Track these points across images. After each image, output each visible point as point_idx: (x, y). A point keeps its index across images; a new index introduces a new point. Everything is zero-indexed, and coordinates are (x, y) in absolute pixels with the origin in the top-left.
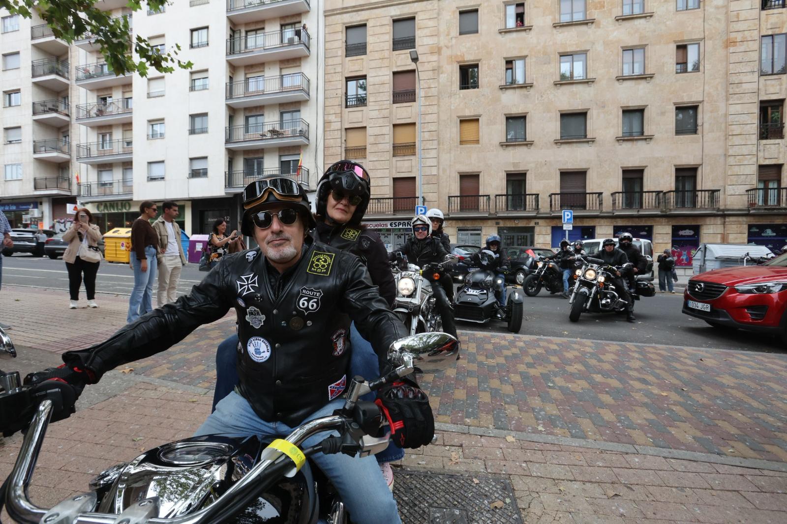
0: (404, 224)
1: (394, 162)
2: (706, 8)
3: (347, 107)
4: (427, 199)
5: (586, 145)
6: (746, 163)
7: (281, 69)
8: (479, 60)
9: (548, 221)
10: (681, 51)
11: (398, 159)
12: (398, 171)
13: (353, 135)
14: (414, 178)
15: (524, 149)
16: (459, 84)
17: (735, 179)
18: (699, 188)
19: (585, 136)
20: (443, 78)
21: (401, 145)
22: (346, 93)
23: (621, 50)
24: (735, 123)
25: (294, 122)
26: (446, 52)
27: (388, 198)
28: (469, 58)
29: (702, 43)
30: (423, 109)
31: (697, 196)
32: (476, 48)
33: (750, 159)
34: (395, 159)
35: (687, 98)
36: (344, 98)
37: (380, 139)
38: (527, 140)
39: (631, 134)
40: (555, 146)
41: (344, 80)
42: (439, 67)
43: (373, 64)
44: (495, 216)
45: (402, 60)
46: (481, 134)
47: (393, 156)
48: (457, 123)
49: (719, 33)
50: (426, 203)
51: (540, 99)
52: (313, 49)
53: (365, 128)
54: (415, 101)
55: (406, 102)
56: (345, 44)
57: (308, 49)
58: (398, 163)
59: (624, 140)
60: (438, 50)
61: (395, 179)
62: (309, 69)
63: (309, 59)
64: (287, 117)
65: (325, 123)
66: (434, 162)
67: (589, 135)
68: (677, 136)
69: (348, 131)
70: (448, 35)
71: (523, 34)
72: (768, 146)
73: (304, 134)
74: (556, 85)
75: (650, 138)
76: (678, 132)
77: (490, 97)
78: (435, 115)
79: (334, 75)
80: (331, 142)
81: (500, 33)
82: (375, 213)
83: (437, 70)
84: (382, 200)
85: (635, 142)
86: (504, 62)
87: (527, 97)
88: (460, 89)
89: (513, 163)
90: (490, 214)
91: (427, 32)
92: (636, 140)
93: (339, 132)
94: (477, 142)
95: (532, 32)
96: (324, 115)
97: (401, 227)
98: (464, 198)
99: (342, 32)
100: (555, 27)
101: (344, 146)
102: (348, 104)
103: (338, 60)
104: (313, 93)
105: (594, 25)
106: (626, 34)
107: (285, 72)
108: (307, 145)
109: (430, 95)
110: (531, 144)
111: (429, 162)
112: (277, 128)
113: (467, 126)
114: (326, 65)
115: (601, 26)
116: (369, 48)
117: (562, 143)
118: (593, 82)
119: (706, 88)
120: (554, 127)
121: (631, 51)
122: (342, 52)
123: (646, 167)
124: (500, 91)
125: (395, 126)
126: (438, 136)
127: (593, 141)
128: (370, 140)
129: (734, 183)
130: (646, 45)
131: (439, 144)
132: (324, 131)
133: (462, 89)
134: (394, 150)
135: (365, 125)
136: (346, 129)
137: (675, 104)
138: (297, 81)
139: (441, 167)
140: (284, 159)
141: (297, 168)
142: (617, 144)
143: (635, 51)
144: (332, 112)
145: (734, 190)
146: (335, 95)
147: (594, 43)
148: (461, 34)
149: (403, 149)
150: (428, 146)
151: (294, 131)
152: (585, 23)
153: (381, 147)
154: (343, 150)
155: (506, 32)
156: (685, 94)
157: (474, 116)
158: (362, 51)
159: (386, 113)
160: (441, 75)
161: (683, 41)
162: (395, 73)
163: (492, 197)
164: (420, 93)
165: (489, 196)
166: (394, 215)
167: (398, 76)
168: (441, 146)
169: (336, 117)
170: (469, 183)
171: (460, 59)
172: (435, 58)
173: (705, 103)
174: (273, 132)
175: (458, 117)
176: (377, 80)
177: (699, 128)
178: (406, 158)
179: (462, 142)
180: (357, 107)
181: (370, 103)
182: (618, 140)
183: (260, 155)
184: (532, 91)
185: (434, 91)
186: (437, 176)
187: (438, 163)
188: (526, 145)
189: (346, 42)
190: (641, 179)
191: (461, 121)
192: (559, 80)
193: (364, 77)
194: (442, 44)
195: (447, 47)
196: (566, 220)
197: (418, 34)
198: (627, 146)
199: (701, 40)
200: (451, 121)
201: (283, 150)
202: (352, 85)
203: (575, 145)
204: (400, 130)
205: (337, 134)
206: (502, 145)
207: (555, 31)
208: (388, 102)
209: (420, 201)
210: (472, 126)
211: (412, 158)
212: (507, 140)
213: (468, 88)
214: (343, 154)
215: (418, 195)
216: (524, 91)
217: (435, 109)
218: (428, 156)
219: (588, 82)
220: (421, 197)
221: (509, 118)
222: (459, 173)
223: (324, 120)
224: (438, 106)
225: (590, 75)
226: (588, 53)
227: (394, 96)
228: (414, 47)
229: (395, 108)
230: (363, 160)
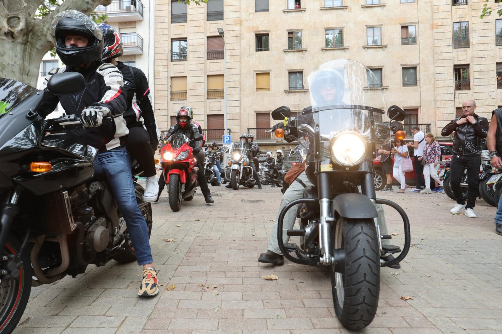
1: (208, 103)
2: (419, 2)
3: (172, 61)
4: (232, 130)
6: (447, 106)
7: (120, 29)
8: (269, 31)
10: (405, 30)
11: (211, 100)
12: (211, 110)
13: (176, 82)
14: (223, 115)
15: (303, 94)
16: (255, 47)
17: (442, 117)
18: (419, 123)
20: (244, 42)
21: (213, 91)
22: (172, 50)
23: (366, 28)
24: (439, 79)
26: (246, 24)
28: (262, 29)
29: (417, 25)
30: (229, 65)
32: (267, 22)
33: (450, 103)
34: (209, 101)
35: (410, 62)
36: (170, 54)
37: (197, 86)
38: (305, 89)
39: (374, 85)
41: (170, 41)
42: (241, 34)
43: (192, 30)
44: (281, 143)
45: (213, 28)
46: (271, 84)
47: (207, 99)
48: (254, 76)
49: (428, 19)
50: (231, 134)
51: (312, 59)
52: (146, 15)
53: (186, 77)
54: (223, 59)
55: (216, 59)
56: (170, 13)
57: (142, 15)
58: (211, 104)
59: (369, 90)
60: (239, 22)
61: (208, 116)
62: (142, 30)
63: (143, 23)
65: (155, 72)
66: (237, 104)
68: (404, 87)
69: (173, 79)
70: (247, 12)
71: (300, 13)
72: (461, 95)
74: (323, 50)
75: (386, 88)
76: (404, 84)
77: (277, 57)
78: (238, 69)
79: (162, 36)
80: (160, 87)
81: (284, 12)
83: (239, 37)
85: (376, 91)
86: (287, 33)
87: (303, 58)
88: (256, 51)
89: (294, 105)
90: (278, 141)
91: (232, 8)
92: (376, 89)
93: (166, 79)
94: (268, 89)
95: (306, 12)
96: (155, 66)
98: (259, 130)
99: (168, 4)
100: (321, 10)
101: (170, 90)
102: (173, 59)
103: (165, 25)
104: (145, 49)
105: (347, 10)
106: (369, 17)
107: (123, 32)
109: (234, 54)
110: (307, 92)
111: (234, 104)
113: (261, 77)
114: (155, 29)
115: (352, 11)
116: (189, 18)
118: (347, 49)
119: (421, 55)
121: (373, 29)
122: (168, 19)
124: (284, 53)
125: (208, 76)
126: (240, 84)
128: (190, 86)
129: (441, 119)
130: (382, 25)
131: (241, 90)
132: (155, 79)
133: (258, 51)
134: (207, 94)
135: (186, 75)
136: (171, 77)
137: (401, 65)
138: (133, 39)
139: (242, 107)
142: (364, 92)
143: (375, 29)
144: (161, 64)
145: (441, 124)
146: (163, 52)
147: (348, 23)
148: (256, 11)
149: (215, 94)
150: (233, 92)
152: (342, 8)
153: (198, 92)
154: (169, 93)
155: (287, 12)
156: (407, 59)
157: (266, 71)
158: (183, 19)
159: (202, 66)
160: (242, 41)
161: (406, 23)
162: (208, 37)
164: (227, 53)
167: (210, 39)
168: (242, 92)
169: (163, 68)
170: (263, 119)
171: (256, 30)
172: (237, 28)
173: (421, 65)
175: (255, 71)
176: (195, 42)
177: (418, 82)
178: (217, 100)
179: (257, 89)
180: (180, 61)
181: (190, 59)
182: (365, 89)
184: (306, 53)
185: (237, 52)
186: (239, 114)
187: (240, 104)
188: (304, 92)
189: (171, 11)
191: (257, 74)
192: (325, 47)
193: (185, 39)
194: (243, 18)
195: (247, 20)
197: (226, 9)
198: (370, 93)
199: (416, 23)
200: (249, 74)
202: (176, 44)
204: (212, 80)
206: (286, 92)
207: (321, 12)
208: (203, 59)
209: (226, 132)
210: (265, 77)
211: (221, 100)
212: (289, 88)
213: (261, 50)
214: (170, 96)
215: (226, 127)
216: (301, 54)
217: (237, 65)
218: (233, 99)
219: (344, 49)
220: (228, 129)
221: (291, 73)
222: (255, 112)
223: (154, 70)
224: (241, 62)
225: (346, 44)
226: (344, 29)
227: (207, 54)
228: (222, 19)
229: (208, 63)
230: (185, 101)
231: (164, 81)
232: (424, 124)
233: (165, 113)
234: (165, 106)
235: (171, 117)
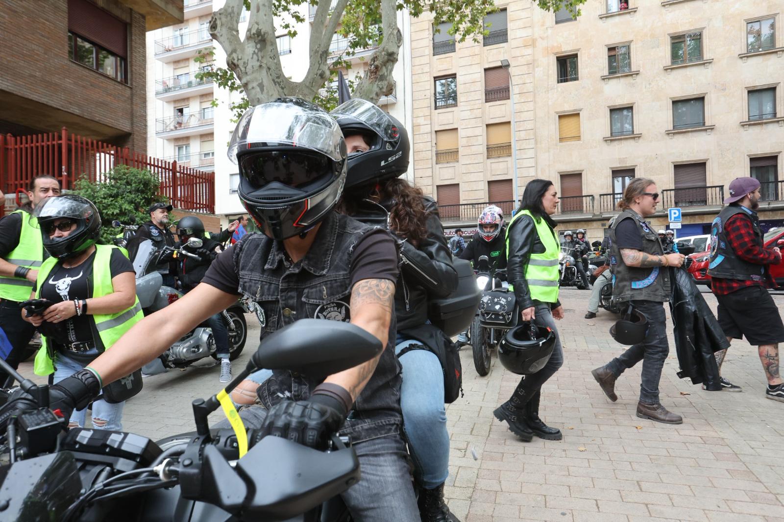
1: (489, 165)
3: (436, 108)
5: (704, 133)
8: (578, 50)
9: (661, 219)
11: (493, 160)
12: (493, 173)
13: (443, 137)
14: (511, 180)
15: (632, 142)
16: (556, 76)
19: (704, 124)
20: (539, 72)
21: (495, 146)
22: (435, 94)
23: (745, 23)
26: (541, 44)
27: (484, 203)
28: (567, 49)
30: (517, 107)
32: (574, 37)
34: (489, 161)
36: (433, 99)
37: (473, 141)
38: (635, 133)
39: (761, 116)
40: (666, 137)
41: (432, 80)
42: (534, 60)
43: (463, 62)
44: (600, 217)
45: (493, 56)
46: (582, 129)
47: (488, 158)
48: (555, 120)
51: (648, 86)
53: (456, 129)
54: (509, 99)
55: (499, 100)
56: (432, 42)
58: (493, 165)
59: (750, 125)
60: (532, 43)
61: (490, 183)
65: (413, 127)
66: (531, 162)
67: (708, 123)
69: (439, 133)
70: (543, 25)
71: (627, 17)
74: (666, 70)
77: (592, 89)
78: (532, 112)
79: (422, 75)
80: (420, 146)
81: (601, 18)
82: (469, 219)
83: (532, 64)
84: (477, 205)
85: (764, 126)
86: (607, 50)
87: (633, 85)
88: (558, 82)
89: (620, 159)
90: (594, 215)
91: (519, 24)
92: (766, 123)
93: (429, 134)
94: (578, 138)
95: (637, 13)
96: (413, 117)
98: (565, 199)
99: (429, 29)
100: (664, 6)
101: (434, 149)
102: (438, 105)
103: (426, 59)
104: (400, 95)
109: (525, 91)
110: (639, 137)
111: (526, 163)
113: (565, 121)
114: (413, 66)
116: (458, 46)
117: (674, 134)
118: (710, 63)
120: (665, 117)
121: (759, 23)
122: (429, 50)
123: (779, 152)
124: (603, 81)
125: (488, 126)
126: (535, 134)
127: (712, 128)
128: (462, 142)
130: (776, 14)
131: (536, 143)
132: (414, 135)
133: (561, 82)
134: (487, 151)
135: (456, 127)
136: (436, 132)
139: (539, 167)
142: (742, 129)
143: (762, 22)
144: (421, 114)
146: (424, 97)
147: (711, 19)
148: (557, 22)
149: (497, 150)
150: (524, 146)
153: (474, 149)
154: (434, 154)
155: (607, 17)
157: (575, 110)
158: (450, 48)
159: (478, 113)
160: (536, 69)
162: (486, 70)
163: (597, 197)
164: (514, 90)
165: (592, 196)
167: (489, 73)
168: (539, 145)
169: (425, 120)
170: (570, 183)
171: (557, 51)
172: (529, 51)
175: (557, 113)
176: (467, 79)
178: (501, 159)
179: (561, 139)
180: (447, 107)
181: (462, 103)
182: (743, 125)
184: (638, 79)
185: (530, 87)
187: (536, 163)
188: (634, 138)
189: (433, 39)
190: (775, 167)
191: (560, 117)
192: (670, 64)
193: (453, 76)
194: (536, 36)
195: (542, 38)
196: (673, 219)
197: (511, 26)
198: (754, 131)
200: (549, 117)
202: (441, 84)
203: (690, 134)
204: (493, 130)
205: (427, 138)
206: (606, 140)
207: (664, 10)
208: (480, 101)
209: (515, 204)
210: (572, 121)
211: (508, 159)
212: (611, 134)
213: (566, 81)
214: (434, 158)
216: (629, 79)
217: (531, 106)
218: (525, 156)
219: (704, 64)
221: (613, 111)
222: (558, 172)
223: (413, 123)
224: (535, 102)
225: (707, 56)
226: (704, 31)
227: (486, 94)
228: (506, 41)
229: (488, 107)
230: (456, 164)
231: (426, 137)
233: (428, 181)
234: (429, 173)
235: (438, 186)
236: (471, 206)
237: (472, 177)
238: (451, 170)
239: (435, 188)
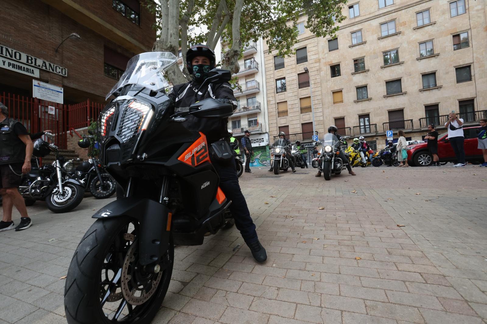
0: (308, 145)
2: (470, 12)
3: (277, 93)
4: (319, 132)
5: (402, 96)
7: (246, 79)
8: (340, 62)
9: (383, 137)
10: (457, 38)
11: (303, 114)
12: (304, 120)
13: (280, 105)
14: (312, 122)
15: (367, 102)
16: (330, 75)
18: (476, 110)
19: (401, 91)
20: (322, 73)
21: (304, 108)
22: (276, 87)
23: (418, 44)
25: (253, 103)
26: (323, 61)
27: (299, 134)
28: (335, 62)
29: (469, 32)
30: (313, 90)
31: (476, 114)
32: (338, 57)
35: (462, 62)
36: (275, 89)
37: (294, 106)
38: (369, 98)
39: (429, 86)
40: (384, 99)
41: (275, 80)
42: (320, 68)
43: (288, 72)
45: (301, 68)
46: (343, 98)
47: (301, 113)
48: (331, 94)
49: (481, 24)
50: (318, 134)
51: (374, 76)
52: (260, 69)
54: (309, 86)
55: (305, 87)
57: (258, 69)
58: (304, 116)
59: (424, 91)
60: (319, 61)
61: (302, 124)
62: (259, 78)
63: (258, 73)
64: (250, 101)
65: (267, 101)
66: (321, 114)
67: (403, 91)
68: (458, 84)
70: (323, 53)
71: (362, 46)
73: (258, 108)
74: (382, 68)
75: (441, 87)
76: (458, 81)
77: (347, 79)
78: (320, 92)
79: (270, 79)
80: (271, 110)
81: (350, 47)
83: (319, 70)
84: (297, 135)
85: (431, 91)
86: (353, 61)
87: (366, 76)
88: (332, 77)
89: (362, 110)
90: (351, 136)
91: (313, 53)
92: (432, 89)
93: (275, 104)
94: (342, 102)
95: (366, 44)
96: (267, 98)
97: (307, 146)
99: (273, 59)
100: (379, 39)
101: (277, 111)
102: (278, 91)
103: (272, 72)
104: (261, 88)
105: (401, 34)
106: (421, 36)
107: (248, 80)
108: (260, 112)
109: (317, 82)
110: (371, 99)
111: (319, 114)
112: (246, 106)
113: (336, 95)
114: (266, 75)
115: (405, 34)
116: (285, 65)
117: (387, 97)
118: (403, 63)
119: (475, 55)
120: (383, 89)
121: (425, 44)
122: (273, 68)
123: (439, 103)
124: (352, 75)
125: (301, 99)
126: (322, 101)
127: (406, 93)
128: (289, 107)
130: (433, 39)
131: (323, 105)
132: (268, 105)
134: (301, 110)
135: (286, 100)
136: (277, 103)
137: (455, 67)
138: (254, 84)
139: (325, 116)
140: (250, 120)
141: (256, 123)
142: (420, 93)
143: (427, 43)
144: (270, 96)
146: (271, 88)
147: (402, 44)
148: (330, 51)
149: (305, 110)
150: (317, 107)
151: (254, 107)
152: (396, 34)
153: (295, 110)
154: (277, 113)
155: (352, 47)
156: (461, 61)
157: (340, 89)
158: (282, 66)
159: (296, 93)
160: (321, 72)
161: (457, 32)
162: (298, 74)
163: (352, 128)
164: (312, 82)
165: (350, 127)
166: (303, 141)
167: (300, 75)
168: (324, 106)
169: (272, 98)
170: (339, 122)
171: (331, 63)
172: (318, 64)
173: (475, 63)
174: (244, 108)
175: (332, 91)
176: (290, 79)
177: (473, 77)
178: (307, 114)
179: (334, 103)
180: (282, 92)
181: (288, 90)
182: (421, 91)
183: (239, 119)
184: (369, 73)
185: (318, 80)
186: (323, 120)
187: (323, 114)
188: (368, 100)
189: (274, 63)
190: (438, 109)
191: (333, 93)
192: (383, 65)
193: (284, 78)
194: (320, 57)
195: (323, 58)
196: (389, 136)
197: (308, 54)
198: (426, 93)
199: (469, 29)
200: (328, 93)
201: (249, 116)
202: (279, 82)
203: (395, 97)
204: (303, 101)
205: (274, 106)
206: (355, 102)
207: (379, 41)
208: (297, 88)
209: (314, 133)
210: (339, 94)
211: (310, 113)
212: (357, 99)
213: (335, 76)
214: (277, 115)
215: (314, 131)
216: (365, 74)
217: (319, 89)
218: (318, 112)
219: (400, 64)
220: (316, 131)
221: (358, 88)
222: (334, 118)
223: (267, 100)
224: (321, 87)
225: (401, 60)
226: (399, 49)
227: (299, 85)
228: (307, 61)
229: (300, 91)
230: (287, 117)
232: (481, 111)
233: (275, 125)
234: (275, 121)
235: (279, 127)
236: (294, 135)
237: (294, 122)
238: (285, 120)
239: (278, 128)
